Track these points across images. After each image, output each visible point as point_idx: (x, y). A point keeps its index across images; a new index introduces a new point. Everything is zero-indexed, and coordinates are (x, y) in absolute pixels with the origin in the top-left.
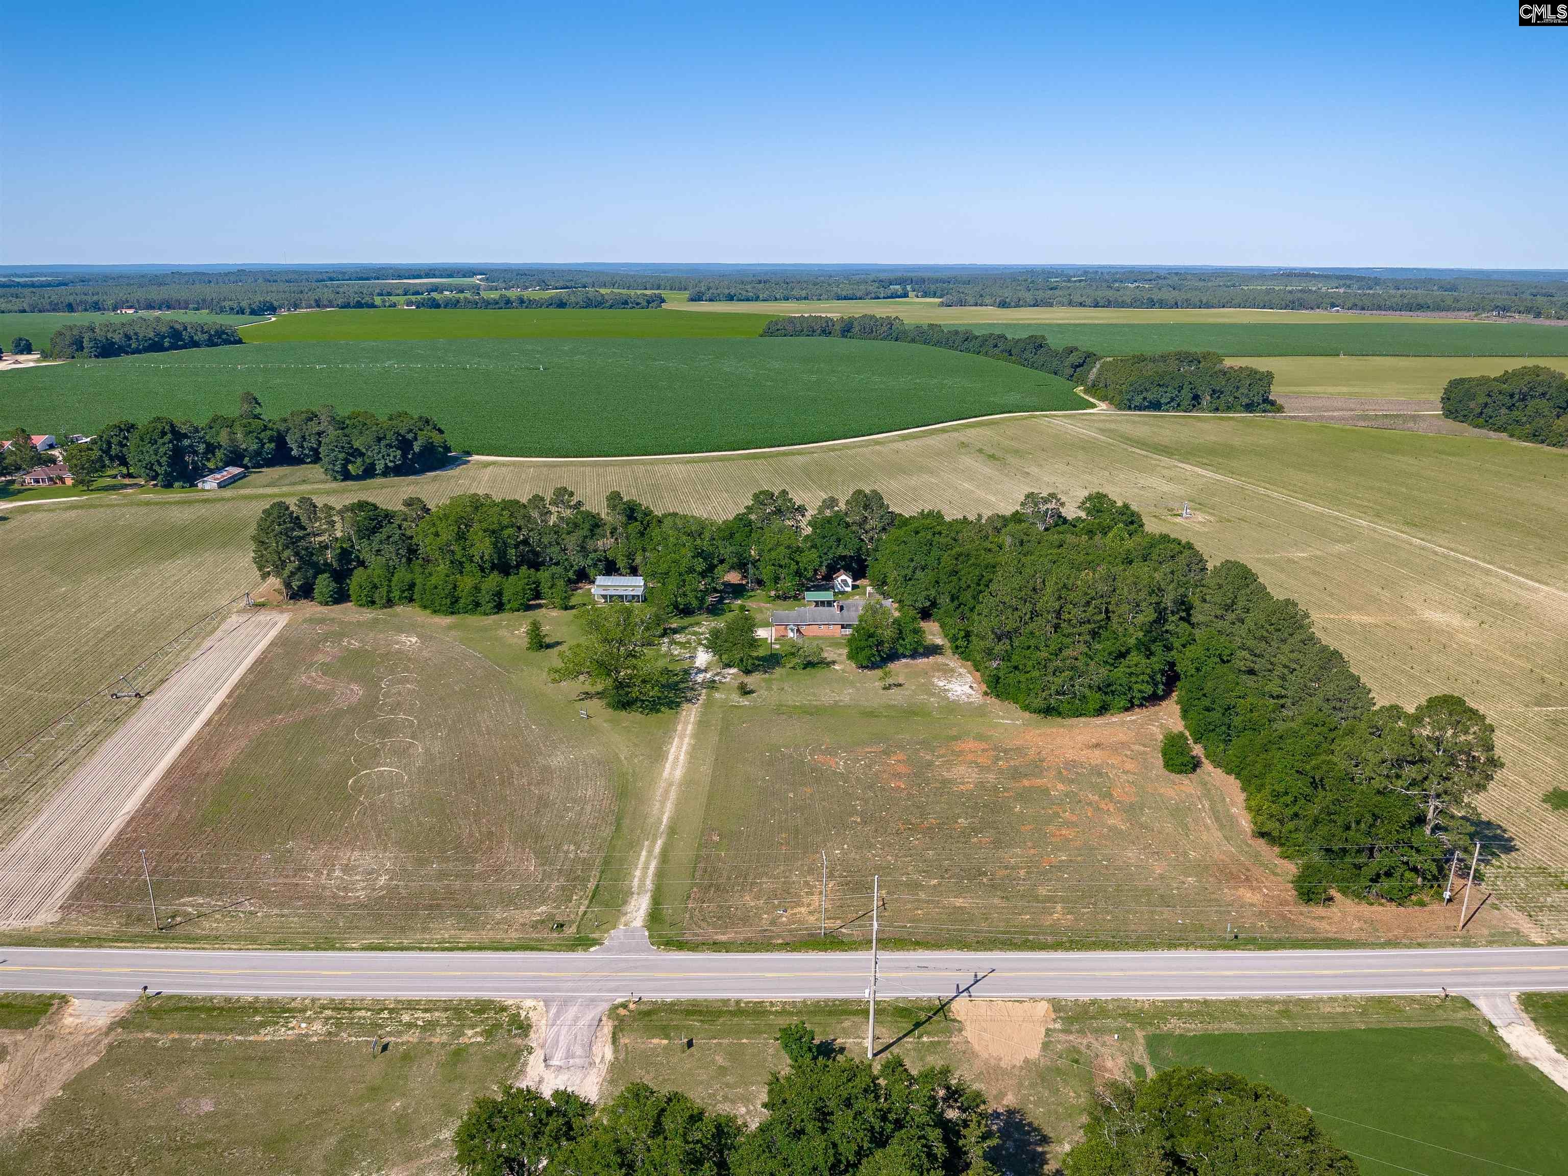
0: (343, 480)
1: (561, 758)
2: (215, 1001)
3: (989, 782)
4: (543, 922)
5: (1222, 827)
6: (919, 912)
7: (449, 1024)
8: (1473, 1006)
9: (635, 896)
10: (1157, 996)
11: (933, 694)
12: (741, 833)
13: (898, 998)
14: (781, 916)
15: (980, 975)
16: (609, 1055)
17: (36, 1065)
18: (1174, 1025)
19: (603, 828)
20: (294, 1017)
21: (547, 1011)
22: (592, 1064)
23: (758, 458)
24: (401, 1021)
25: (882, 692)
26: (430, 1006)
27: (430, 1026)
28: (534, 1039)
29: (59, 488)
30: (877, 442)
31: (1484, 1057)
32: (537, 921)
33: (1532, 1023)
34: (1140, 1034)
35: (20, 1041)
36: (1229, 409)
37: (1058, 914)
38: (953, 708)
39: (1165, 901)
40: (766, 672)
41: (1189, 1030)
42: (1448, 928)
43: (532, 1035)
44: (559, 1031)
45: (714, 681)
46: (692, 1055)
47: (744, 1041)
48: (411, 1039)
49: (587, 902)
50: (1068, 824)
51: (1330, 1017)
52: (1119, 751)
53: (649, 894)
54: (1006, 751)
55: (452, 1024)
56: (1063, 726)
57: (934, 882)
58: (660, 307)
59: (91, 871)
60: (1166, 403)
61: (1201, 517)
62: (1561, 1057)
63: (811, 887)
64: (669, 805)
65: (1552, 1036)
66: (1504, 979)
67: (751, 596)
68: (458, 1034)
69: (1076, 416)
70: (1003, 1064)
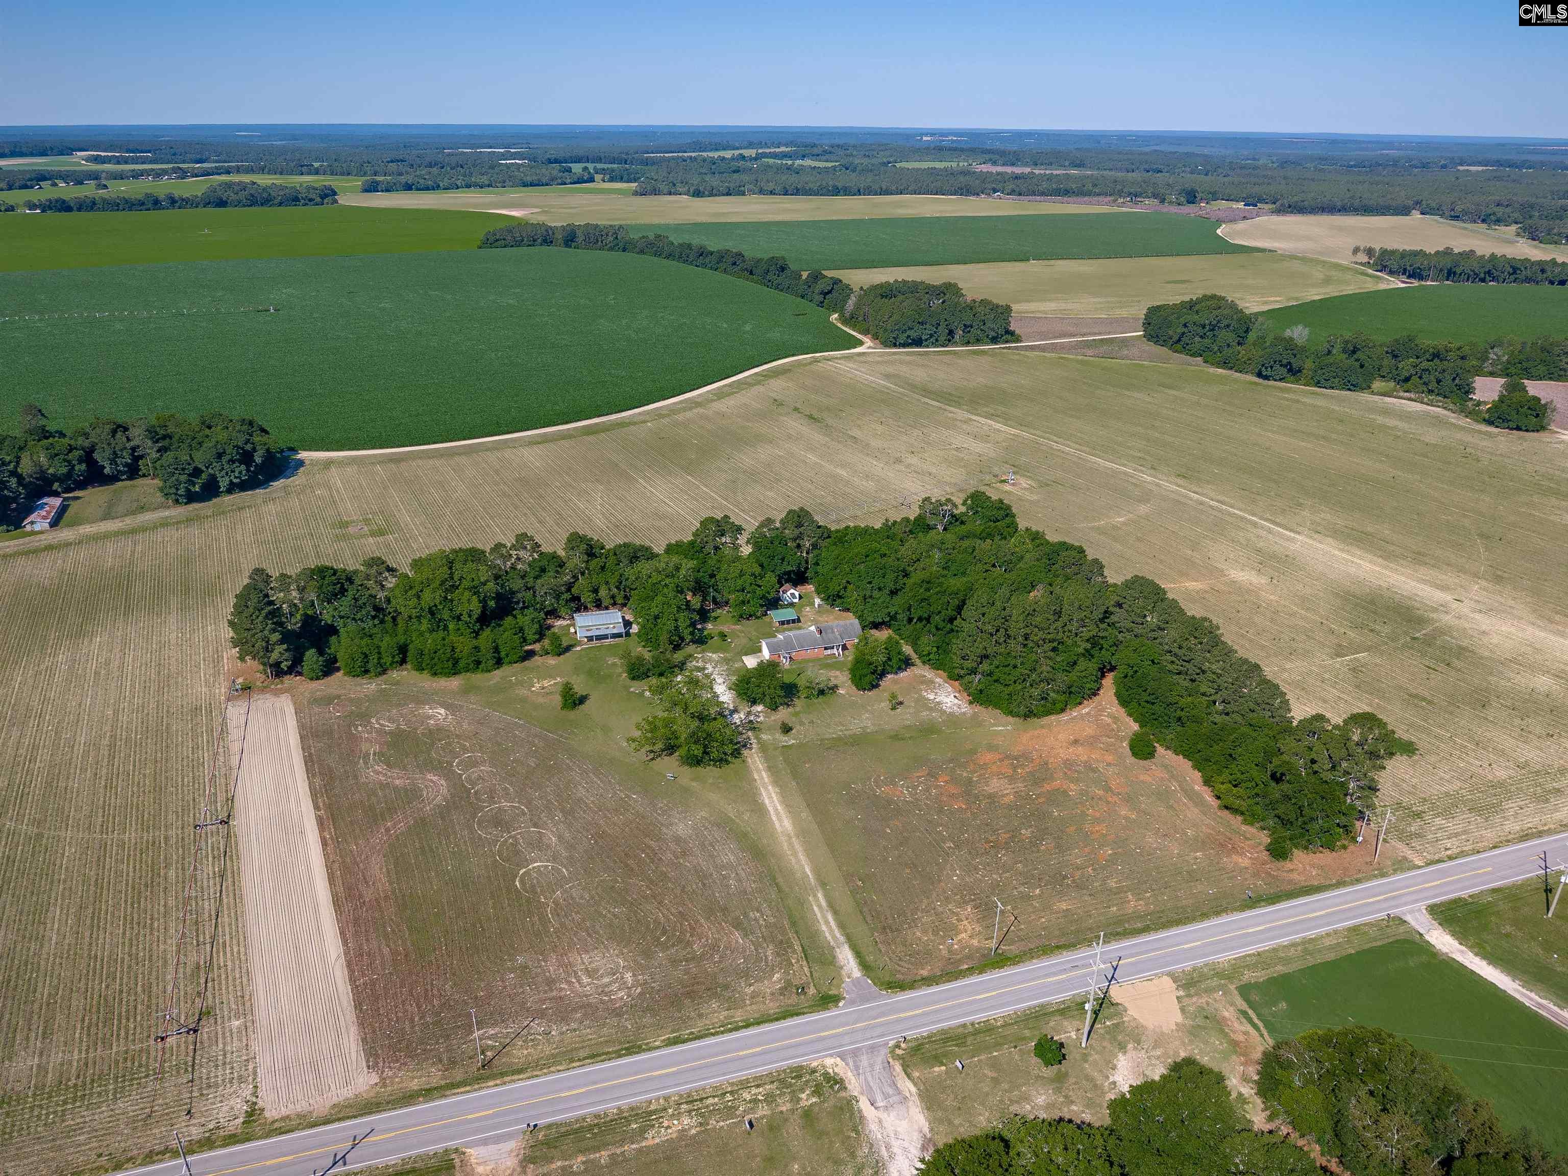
0: (186, 504)
1: (682, 826)
2: (588, 1120)
3: (1021, 791)
4: (786, 988)
5: (1196, 805)
6: (1043, 920)
7: (783, 1093)
8: (1405, 921)
9: (837, 950)
10: (1229, 955)
11: (931, 710)
12: (874, 874)
14: (953, 945)
15: (1115, 964)
16: (914, 1090)
18: (1249, 976)
19: (767, 891)
20: (662, 1117)
21: (847, 1065)
22: (906, 1098)
24: (745, 1100)
25: (893, 713)
26: (759, 1081)
27: (770, 1099)
28: (853, 1088)
30: (695, 403)
31: (1424, 958)
32: (780, 989)
33: (1440, 927)
34: (1232, 987)
36: (978, 341)
37: (1133, 904)
38: (952, 719)
39: (1193, 876)
40: (788, 705)
41: (1257, 977)
42: (1366, 864)
43: (849, 1087)
44: (866, 1079)
45: (751, 721)
47: (995, 1054)
48: (765, 1113)
49: (805, 963)
50: (1097, 821)
51: (1331, 948)
52: (1094, 745)
53: (846, 946)
54: (1016, 759)
55: (785, 1093)
56: (1042, 727)
57: (1038, 891)
58: (336, 201)
59: (361, 1024)
60: (926, 340)
61: (1024, 482)
62: (1463, 948)
63: (957, 914)
64: (802, 857)
65: (1454, 934)
66: (1414, 897)
67: (716, 618)
68: (796, 1100)
69: (852, 357)
70: (1165, 1030)
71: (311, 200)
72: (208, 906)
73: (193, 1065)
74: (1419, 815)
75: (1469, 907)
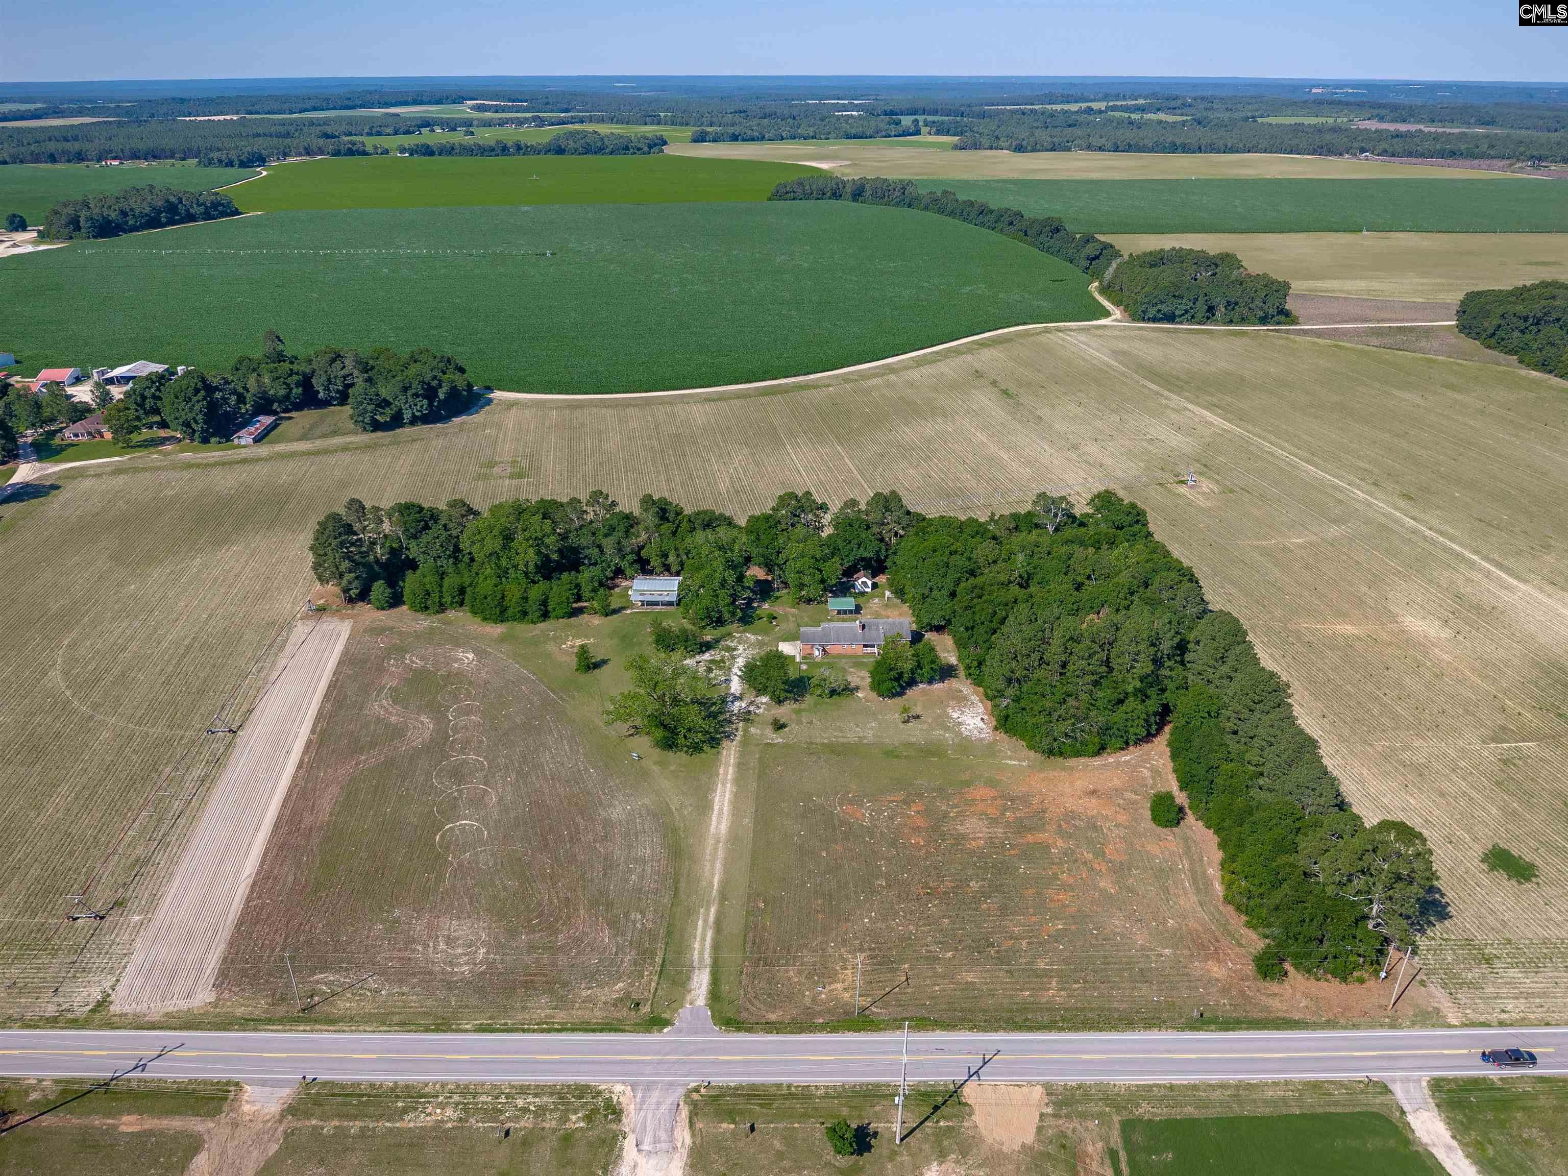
0: (372, 431)
1: (619, 809)
2: (362, 1087)
3: (997, 838)
4: (621, 1000)
5: (1198, 891)
6: (937, 988)
7: (556, 1109)
8: (1391, 1092)
9: (697, 971)
10: (1133, 1080)
11: (947, 729)
12: (782, 898)
13: (920, 1082)
14: (821, 993)
15: (987, 1057)
16: (688, 1141)
17: (230, 1153)
18: (1144, 1110)
19: (663, 894)
20: (429, 1102)
21: (634, 1097)
22: (675, 1148)
23: (774, 394)
24: (516, 1106)
25: (902, 726)
26: (539, 1090)
27: (541, 1111)
28: (627, 1123)
29: (98, 443)
30: (891, 369)
31: (1392, 1143)
32: (616, 999)
33: (1436, 1109)
34: (1116, 1118)
35: (213, 1129)
36: (1243, 320)
37: (1054, 993)
38: (966, 745)
39: (1144, 976)
40: (797, 701)
41: (1155, 1114)
42: (1380, 1007)
43: (624, 1120)
44: (645, 1116)
45: (749, 712)
46: (754, 1140)
47: (796, 1125)
48: (527, 1125)
49: (656, 978)
50: (1066, 887)
51: (1272, 1102)
52: (1114, 799)
53: (708, 970)
54: (1012, 800)
55: (558, 1109)
56: (1064, 769)
57: (949, 954)
58: (662, 151)
59: (231, 944)
60: (1180, 316)
61: (1206, 485)
62: (1455, 1143)
63: (845, 960)
64: (718, 865)
65: (1451, 1123)
66: (1418, 1063)
67: (777, 598)
68: (564, 1119)
69: (1088, 329)
70: (1005, 1149)
71: (639, 149)
72: (177, 805)
73: (83, 949)
74: (1488, 961)
75: (1493, 1093)
